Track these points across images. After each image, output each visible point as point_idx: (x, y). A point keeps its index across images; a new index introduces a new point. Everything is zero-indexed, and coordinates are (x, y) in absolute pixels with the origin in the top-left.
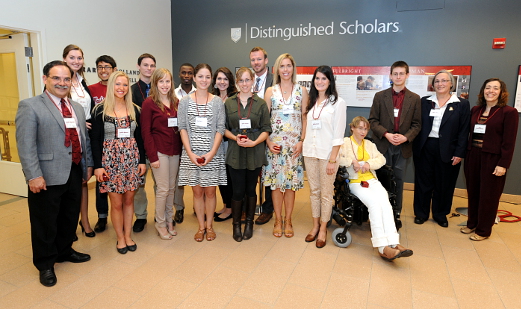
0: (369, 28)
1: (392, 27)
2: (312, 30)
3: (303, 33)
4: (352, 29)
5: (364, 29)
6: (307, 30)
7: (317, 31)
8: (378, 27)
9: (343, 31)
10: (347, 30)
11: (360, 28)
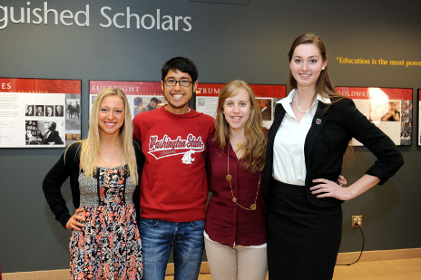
0: (148, 22)
1: (181, 23)
2: (51, 15)
3: (33, 17)
4: (122, 20)
5: (140, 23)
6: (41, 13)
7: (61, 17)
8: (162, 21)
9: (106, 22)
10: (112, 21)
11: (133, 20)
